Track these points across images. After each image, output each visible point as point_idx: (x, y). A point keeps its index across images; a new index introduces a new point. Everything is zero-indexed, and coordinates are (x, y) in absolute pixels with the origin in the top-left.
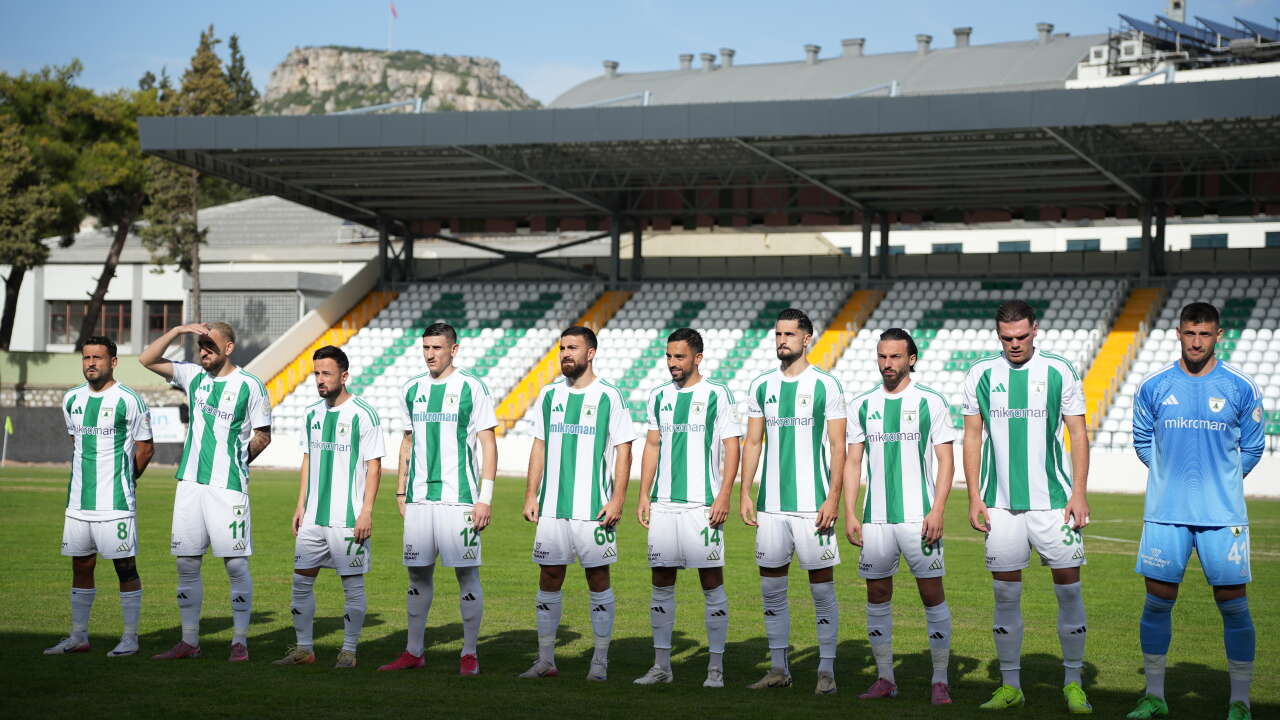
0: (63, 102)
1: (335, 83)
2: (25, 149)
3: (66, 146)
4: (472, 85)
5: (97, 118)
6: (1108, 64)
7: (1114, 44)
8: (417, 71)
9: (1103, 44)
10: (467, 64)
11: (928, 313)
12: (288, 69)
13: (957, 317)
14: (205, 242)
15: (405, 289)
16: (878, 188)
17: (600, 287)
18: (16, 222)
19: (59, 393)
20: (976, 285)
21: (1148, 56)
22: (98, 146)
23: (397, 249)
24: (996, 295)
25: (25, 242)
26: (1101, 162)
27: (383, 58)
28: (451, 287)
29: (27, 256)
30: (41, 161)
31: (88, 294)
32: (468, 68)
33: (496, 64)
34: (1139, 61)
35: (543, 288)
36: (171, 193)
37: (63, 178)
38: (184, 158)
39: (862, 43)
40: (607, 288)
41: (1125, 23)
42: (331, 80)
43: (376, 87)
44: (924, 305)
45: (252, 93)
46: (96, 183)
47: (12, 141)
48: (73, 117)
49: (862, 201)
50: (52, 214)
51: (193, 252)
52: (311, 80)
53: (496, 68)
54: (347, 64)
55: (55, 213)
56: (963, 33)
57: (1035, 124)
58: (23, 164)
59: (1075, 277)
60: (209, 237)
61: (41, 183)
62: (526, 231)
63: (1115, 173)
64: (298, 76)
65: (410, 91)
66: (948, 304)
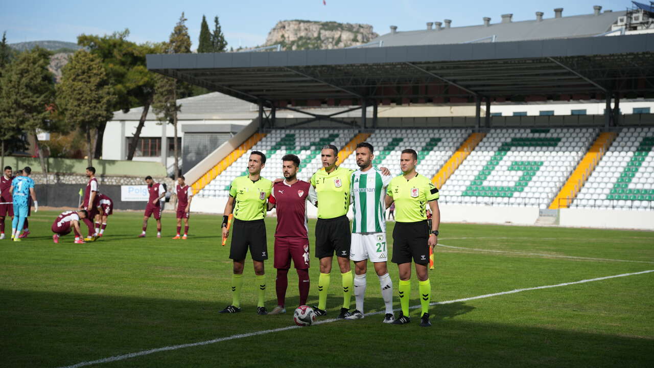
0: (121, 48)
1: (297, 37)
2: (103, 69)
3: (122, 67)
4: (359, 37)
5: (135, 55)
6: (626, 25)
7: (629, 15)
8: (334, 31)
9: (625, 15)
10: (358, 27)
11: (504, 144)
12: (276, 31)
13: (516, 146)
14: (180, 111)
15: (270, 132)
16: (484, 85)
17: (357, 131)
18: (98, 102)
19: (119, 178)
20: (528, 131)
21: (646, 21)
22: (136, 67)
23: (267, 114)
24: (537, 135)
25: (102, 110)
26: (581, 73)
27: (319, 25)
28: (290, 131)
29: (103, 117)
30: (111, 75)
31: (133, 134)
32: (358, 29)
33: (371, 27)
34: (641, 23)
35: (331, 132)
36: (164, 89)
37: (120, 82)
38: (167, 73)
39: (511, 16)
40: (360, 132)
41: (635, 5)
42: (295, 36)
43: (315, 39)
44: (503, 140)
45: (224, 43)
46: (134, 84)
47: (98, 65)
48: (125, 55)
49: (476, 91)
50: (114, 98)
51: (174, 115)
52: (286, 36)
53: (371, 29)
54: (303, 28)
55: (115, 98)
56: (559, 11)
57: (544, 55)
58: (102, 76)
59: (574, 127)
60: (182, 108)
61: (110, 84)
62: (325, 105)
63: (589, 78)
64: (281, 34)
65: (331, 40)
66: (514, 140)
